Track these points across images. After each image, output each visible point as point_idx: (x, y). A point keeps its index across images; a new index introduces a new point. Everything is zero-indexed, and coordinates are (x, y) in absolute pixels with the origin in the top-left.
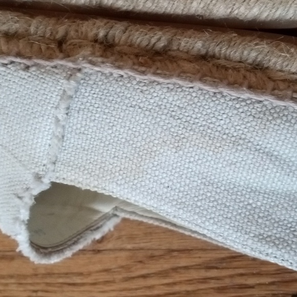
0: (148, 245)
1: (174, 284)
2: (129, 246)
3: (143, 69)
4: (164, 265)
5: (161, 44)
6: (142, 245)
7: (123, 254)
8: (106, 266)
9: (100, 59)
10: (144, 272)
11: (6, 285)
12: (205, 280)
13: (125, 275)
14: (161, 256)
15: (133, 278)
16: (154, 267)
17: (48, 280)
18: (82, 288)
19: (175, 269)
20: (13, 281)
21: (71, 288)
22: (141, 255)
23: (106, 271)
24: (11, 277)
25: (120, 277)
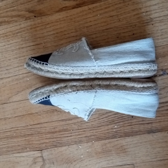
0: (102, 112)
1: (109, 119)
2: (98, 113)
3: (107, 89)
4: (106, 115)
5: (108, 84)
6: (101, 112)
7: (97, 115)
8: (94, 118)
9: (100, 89)
10: (102, 118)
11: (71, 125)
12: (115, 117)
13: (98, 119)
14: (105, 114)
15: (100, 119)
16: (104, 116)
17: (81, 123)
18: (89, 123)
19: (109, 116)
20: (73, 124)
21: (87, 123)
22: (101, 114)
23: (94, 119)
24: (72, 124)
25: (97, 119)
